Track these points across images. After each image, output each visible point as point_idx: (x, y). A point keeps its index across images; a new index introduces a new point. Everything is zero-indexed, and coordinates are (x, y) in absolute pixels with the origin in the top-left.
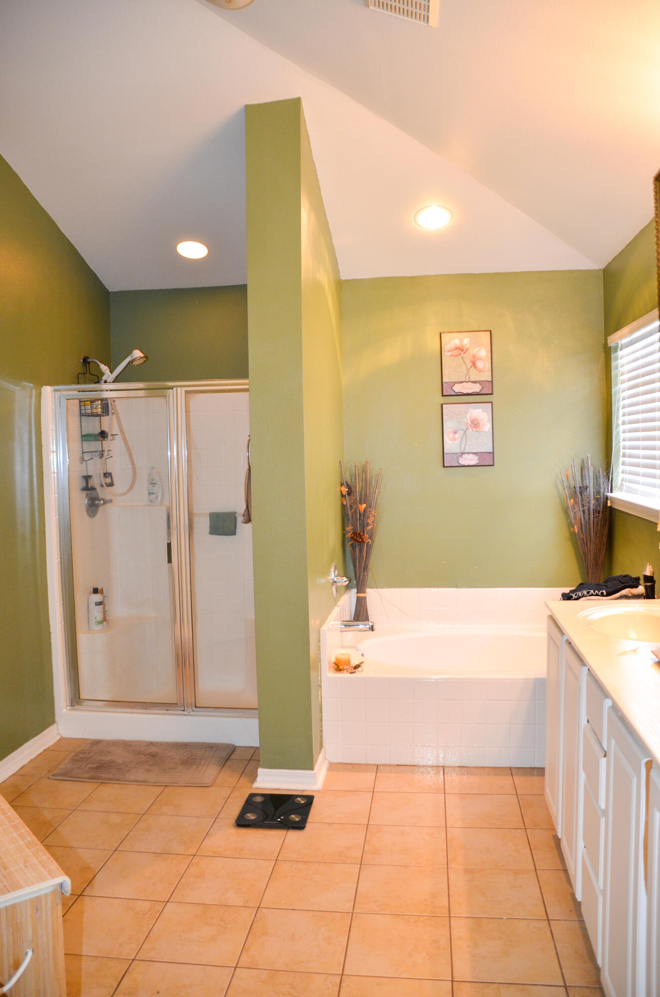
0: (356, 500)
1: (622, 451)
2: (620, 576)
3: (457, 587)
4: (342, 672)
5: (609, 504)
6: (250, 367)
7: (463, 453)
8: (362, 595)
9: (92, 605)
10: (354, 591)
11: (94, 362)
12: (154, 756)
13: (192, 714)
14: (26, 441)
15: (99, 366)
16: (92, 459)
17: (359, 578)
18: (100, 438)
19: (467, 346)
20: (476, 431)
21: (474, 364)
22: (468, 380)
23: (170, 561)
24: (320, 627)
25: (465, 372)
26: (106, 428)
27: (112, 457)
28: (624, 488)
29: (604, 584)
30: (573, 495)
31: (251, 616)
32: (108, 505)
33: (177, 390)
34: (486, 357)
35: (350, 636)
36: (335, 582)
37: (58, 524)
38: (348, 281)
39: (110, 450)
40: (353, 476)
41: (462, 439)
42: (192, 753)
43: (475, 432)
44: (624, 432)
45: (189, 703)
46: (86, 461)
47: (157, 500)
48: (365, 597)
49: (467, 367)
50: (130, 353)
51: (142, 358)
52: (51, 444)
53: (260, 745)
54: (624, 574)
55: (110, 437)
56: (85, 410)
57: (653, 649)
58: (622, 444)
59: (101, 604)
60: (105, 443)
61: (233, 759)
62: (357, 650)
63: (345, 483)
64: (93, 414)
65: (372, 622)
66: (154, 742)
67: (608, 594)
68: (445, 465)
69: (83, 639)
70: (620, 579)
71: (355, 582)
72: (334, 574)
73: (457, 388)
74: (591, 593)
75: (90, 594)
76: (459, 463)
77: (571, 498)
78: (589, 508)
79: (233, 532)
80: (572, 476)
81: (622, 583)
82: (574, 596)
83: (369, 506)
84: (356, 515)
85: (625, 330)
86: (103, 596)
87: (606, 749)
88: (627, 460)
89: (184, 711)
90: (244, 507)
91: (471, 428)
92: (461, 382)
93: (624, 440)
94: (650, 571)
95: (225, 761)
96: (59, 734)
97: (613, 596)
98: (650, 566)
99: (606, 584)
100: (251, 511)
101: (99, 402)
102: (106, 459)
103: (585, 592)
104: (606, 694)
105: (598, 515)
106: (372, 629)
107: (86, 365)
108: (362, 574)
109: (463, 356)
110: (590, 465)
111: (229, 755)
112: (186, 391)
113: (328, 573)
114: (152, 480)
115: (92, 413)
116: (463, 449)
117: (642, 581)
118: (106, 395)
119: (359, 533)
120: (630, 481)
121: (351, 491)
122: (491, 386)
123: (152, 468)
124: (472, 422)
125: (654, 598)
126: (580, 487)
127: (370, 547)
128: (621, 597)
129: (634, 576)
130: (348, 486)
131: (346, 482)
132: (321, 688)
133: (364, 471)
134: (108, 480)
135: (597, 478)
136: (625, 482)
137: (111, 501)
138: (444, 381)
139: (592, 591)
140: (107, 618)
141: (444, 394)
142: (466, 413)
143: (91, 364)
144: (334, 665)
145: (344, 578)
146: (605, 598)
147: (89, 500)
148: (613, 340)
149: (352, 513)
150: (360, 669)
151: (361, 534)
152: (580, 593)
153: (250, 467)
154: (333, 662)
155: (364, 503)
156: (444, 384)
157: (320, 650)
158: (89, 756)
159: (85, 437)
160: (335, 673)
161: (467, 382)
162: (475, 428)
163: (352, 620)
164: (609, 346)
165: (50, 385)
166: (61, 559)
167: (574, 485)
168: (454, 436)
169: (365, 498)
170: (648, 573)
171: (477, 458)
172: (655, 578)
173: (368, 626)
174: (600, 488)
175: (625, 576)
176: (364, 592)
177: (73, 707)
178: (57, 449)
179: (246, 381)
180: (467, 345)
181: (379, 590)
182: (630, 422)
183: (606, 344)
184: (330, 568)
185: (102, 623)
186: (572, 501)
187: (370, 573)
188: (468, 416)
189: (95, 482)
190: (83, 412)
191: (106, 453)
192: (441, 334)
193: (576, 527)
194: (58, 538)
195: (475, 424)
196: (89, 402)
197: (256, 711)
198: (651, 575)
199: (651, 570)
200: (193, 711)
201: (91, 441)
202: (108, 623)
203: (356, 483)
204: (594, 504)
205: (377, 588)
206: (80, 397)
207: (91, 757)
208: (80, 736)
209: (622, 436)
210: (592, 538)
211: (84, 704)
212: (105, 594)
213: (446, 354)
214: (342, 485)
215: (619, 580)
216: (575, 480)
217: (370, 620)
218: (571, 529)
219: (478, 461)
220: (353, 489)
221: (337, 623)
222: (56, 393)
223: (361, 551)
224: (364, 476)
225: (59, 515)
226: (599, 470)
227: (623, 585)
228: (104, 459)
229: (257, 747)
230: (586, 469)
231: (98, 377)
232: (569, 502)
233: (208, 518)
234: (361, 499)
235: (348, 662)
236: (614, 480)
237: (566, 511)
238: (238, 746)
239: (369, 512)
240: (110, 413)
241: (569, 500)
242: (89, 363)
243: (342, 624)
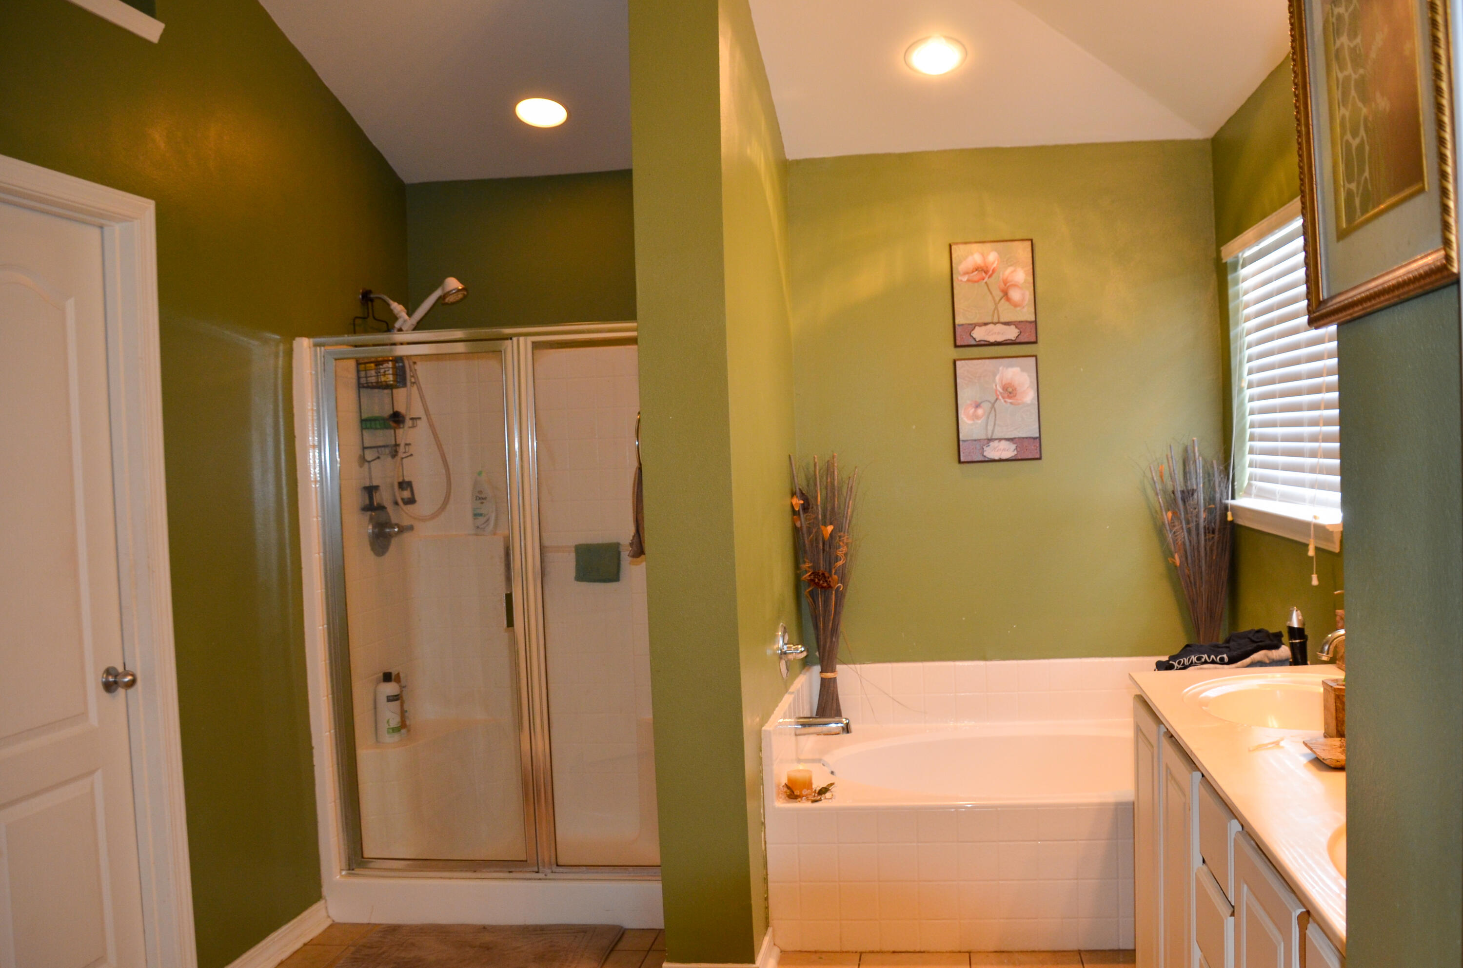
0: (817, 518)
1: (1249, 431)
2: (1250, 632)
3: (985, 658)
4: (799, 799)
5: (1230, 518)
6: (638, 300)
7: (990, 440)
8: (829, 675)
9: (382, 699)
10: (817, 669)
11: (380, 298)
12: (488, 949)
13: (551, 877)
14: (270, 430)
15: (389, 305)
16: (378, 458)
17: (825, 646)
18: (392, 424)
19: (995, 265)
20: (1011, 403)
21: (1005, 294)
22: (996, 320)
23: (510, 623)
24: (762, 726)
25: (991, 306)
26: (401, 408)
27: (411, 455)
28: (1254, 491)
29: (1224, 645)
30: (1171, 504)
31: (648, 715)
32: (406, 535)
33: (518, 341)
34: (1025, 282)
35: (810, 742)
36: (785, 653)
37: (322, 567)
38: (798, 162)
39: (409, 444)
40: (811, 480)
41: (988, 418)
42: (552, 942)
43: (1009, 404)
44: (1251, 400)
45: (546, 860)
46: (369, 462)
47: (487, 525)
48: (835, 678)
49: (993, 297)
50: (440, 283)
51: (459, 290)
52: (310, 433)
53: (665, 926)
54: (1257, 628)
55: (408, 423)
56: (366, 377)
57: (1307, 739)
58: (1249, 419)
59: (397, 700)
60: (400, 432)
61: (619, 950)
62: (824, 765)
63: (798, 490)
64: (380, 384)
65: (846, 719)
66: (488, 925)
67: (1232, 661)
68: (962, 459)
69: (365, 755)
70: (1250, 636)
71: (817, 654)
72: (783, 641)
73: (979, 334)
74: (1203, 660)
75: (378, 683)
76: (985, 456)
77: (1169, 510)
78: (1198, 525)
79: (614, 577)
80: (1168, 472)
81: (1253, 642)
82: (1176, 664)
83: (839, 529)
84: (817, 543)
85: (1249, 234)
86: (400, 686)
87: (1233, 904)
88: (1258, 444)
89: (537, 872)
90: (632, 530)
91: (1003, 398)
92: (986, 324)
93: (1252, 413)
94: (1299, 620)
95: (607, 954)
96: (329, 917)
97: (1239, 663)
98: (1299, 612)
99: (1227, 645)
100: (644, 536)
101: (390, 364)
102: (402, 458)
103: (1194, 658)
104: (1231, 811)
105: (1211, 536)
106: (847, 729)
107: (367, 304)
108: (828, 640)
109: (988, 282)
110: (1197, 454)
111: (614, 943)
112: (533, 343)
113: (773, 639)
114: (480, 492)
115: (377, 382)
116: (990, 433)
117: (1285, 638)
118: (401, 351)
119: (823, 574)
120: (1263, 479)
121: (809, 505)
122: (1033, 331)
123: (480, 473)
124: (1005, 388)
125: (1305, 663)
126: (1183, 492)
127: (840, 596)
128: (1252, 665)
129: (1273, 630)
130: (803, 496)
131: (800, 489)
132: (765, 828)
133: (829, 469)
134: (406, 494)
135: (1208, 475)
136: (1255, 480)
137: (411, 528)
138: (957, 322)
139: (1205, 656)
140: (408, 723)
141: (958, 343)
142: (995, 375)
143: (377, 303)
144: (786, 789)
145: (800, 646)
146: (1226, 666)
147: (374, 527)
148: (1228, 252)
149: (811, 542)
150: (828, 795)
151: (827, 575)
152: (1186, 660)
153: (640, 464)
154: (783, 784)
155: (831, 524)
156: (957, 326)
157: (761, 764)
158: (381, 951)
159: (367, 423)
160: (788, 802)
161: (995, 324)
162: (1010, 398)
163: (814, 715)
164: (1224, 261)
165: (308, 336)
166: (328, 624)
167: (1172, 489)
168: (975, 411)
169: (833, 515)
170: (1295, 624)
171: (1013, 446)
172: (1306, 633)
173: (840, 725)
174: (1215, 491)
175: (1259, 631)
176: (833, 670)
177: (351, 872)
178: (319, 441)
179: (633, 325)
180: (993, 263)
181: (858, 666)
182: (1262, 383)
183: (1218, 258)
184: (776, 630)
185: (400, 731)
186: (1170, 514)
187: (841, 639)
188: (997, 378)
189: (384, 497)
190: (363, 381)
191: (401, 449)
192: (950, 246)
193: (1176, 556)
194: (324, 590)
195: (1010, 391)
196: (373, 365)
197: (658, 870)
198: (1300, 627)
199: (1300, 618)
200: (552, 872)
201: (376, 429)
202: (409, 731)
203: (816, 491)
204: (1205, 518)
205: (854, 663)
206: (358, 356)
207: (384, 953)
208: (365, 920)
209: (1249, 406)
210: (1204, 574)
211: (372, 865)
212: (403, 683)
213: (960, 278)
214: (793, 494)
215: (1249, 638)
216: (1173, 479)
217: (843, 715)
218: (1169, 559)
219: (1015, 452)
220: (812, 501)
221: (790, 720)
222: (318, 349)
223: (826, 602)
224: (829, 480)
225: (325, 553)
226: (1212, 462)
227: (1255, 645)
228: (398, 458)
229: (661, 930)
230: (1191, 462)
231: (387, 324)
232: (1165, 516)
233: (573, 555)
234: (824, 516)
235: (808, 784)
236: (1237, 478)
237: (1160, 530)
238: (628, 929)
239: (838, 538)
240: (408, 383)
241: (1164, 513)
242: (372, 300)
243: (798, 723)
